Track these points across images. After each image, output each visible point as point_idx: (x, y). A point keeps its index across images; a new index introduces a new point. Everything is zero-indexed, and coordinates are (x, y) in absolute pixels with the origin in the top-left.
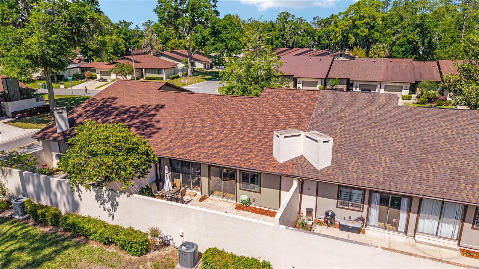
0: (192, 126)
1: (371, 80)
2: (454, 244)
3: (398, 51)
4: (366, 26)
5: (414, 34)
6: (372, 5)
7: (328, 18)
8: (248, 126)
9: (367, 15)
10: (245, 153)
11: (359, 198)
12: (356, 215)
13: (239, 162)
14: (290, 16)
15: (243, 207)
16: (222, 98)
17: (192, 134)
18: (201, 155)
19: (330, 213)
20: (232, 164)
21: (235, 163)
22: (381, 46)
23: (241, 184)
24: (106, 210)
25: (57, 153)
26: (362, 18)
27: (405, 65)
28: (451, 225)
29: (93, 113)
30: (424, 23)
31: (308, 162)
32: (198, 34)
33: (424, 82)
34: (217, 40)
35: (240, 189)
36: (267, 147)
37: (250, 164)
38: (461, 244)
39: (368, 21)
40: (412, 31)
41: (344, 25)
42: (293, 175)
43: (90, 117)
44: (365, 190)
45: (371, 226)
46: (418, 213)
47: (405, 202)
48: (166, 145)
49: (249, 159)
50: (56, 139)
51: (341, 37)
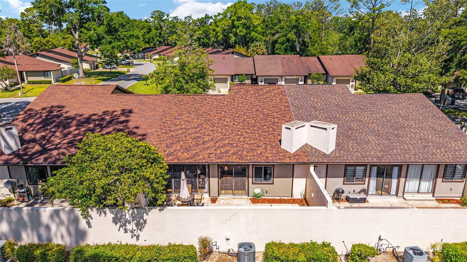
0: (181, 129)
1: (274, 75)
2: (430, 196)
3: (280, 48)
4: (244, 26)
5: (292, 34)
6: (246, 8)
7: (204, 18)
8: (239, 123)
9: (244, 16)
10: (254, 148)
11: (361, 173)
12: (358, 188)
13: (254, 157)
14: (165, 15)
15: (256, 200)
16: (193, 97)
17: (185, 136)
18: (211, 156)
19: (341, 190)
20: (248, 160)
21: (251, 159)
22: (258, 45)
23: (254, 179)
24: (129, 232)
25: (6, 180)
26: (239, 18)
27: (296, 60)
28: (427, 182)
29: (41, 126)
30: (299, 25)
31: (316, 149)
32: (92, 32)
33: (314, 75)
34: (114, 38)
35: (253, 183)
36: (270, 140)
37: (265, 157)
38: (435, 195)
39: (245, 22)
40: (290, 31)
41: (225, 25)
42: (310, 162)
43: (40, 131)
44: (366, 165)
45: (370, 195)
46: (406, 177)
47: (396, 170)
48: (165, 151)
49: (261, 153)
50: (9, 162)
51: (222, 36)
